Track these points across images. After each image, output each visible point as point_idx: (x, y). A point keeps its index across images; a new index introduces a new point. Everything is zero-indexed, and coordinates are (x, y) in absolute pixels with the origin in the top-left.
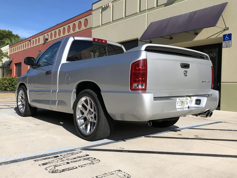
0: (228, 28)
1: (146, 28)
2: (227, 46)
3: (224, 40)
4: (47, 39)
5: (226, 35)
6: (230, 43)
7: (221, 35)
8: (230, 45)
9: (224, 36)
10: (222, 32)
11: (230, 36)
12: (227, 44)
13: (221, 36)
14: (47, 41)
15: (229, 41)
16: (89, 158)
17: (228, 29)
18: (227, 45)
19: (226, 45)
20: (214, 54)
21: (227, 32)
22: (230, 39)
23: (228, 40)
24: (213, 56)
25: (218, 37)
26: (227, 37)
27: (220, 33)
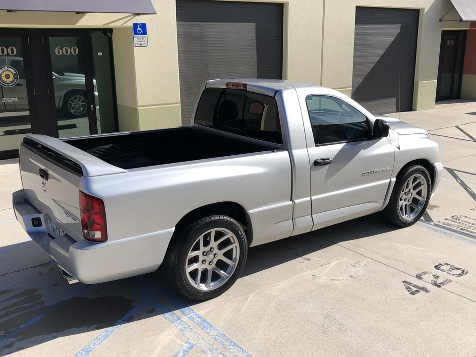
2: (141, 45)
3: (136, 33)
5: (138, 24)
6: (145, 39)
7: (130, 24)
8: (145, 44)
9: (135, 25)
10: (131, 17)
11: (144, 26)
12: (140, 41)
15: (144, 37)
18: (141, 43)
19: (139, 43)
20: (75, 49)
21: (140, 20)
22: (145, 33)
23: (142, 34)
24: (73, 53)
25: (124, 25)
26: (139, 29)
27: (127, 19)
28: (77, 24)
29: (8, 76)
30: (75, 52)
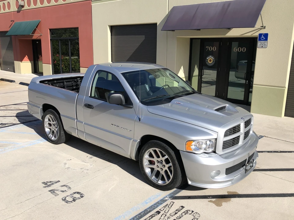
0: (265, 26)
1: (167, 13)
2: (262, 47)
3: (260, 40)
4: (23, 6)
5: (262, 34)
6: (266, 43)
8: (265, 46)
9: (260, 35)
10: (258, 30)
11: (266, 36)
12: (262, 45)
13: (256, 35)
14: (23, 9)
15: (265, 42)
16: (187, 211)
17: (264, 28)
18: (262, 46)
19: (261, 45)
20: (244, 49)
21: (263, 31)
22: (266, 39)
23: (264, 40)
24: (243, 51)
25: (253, 35)
26: (263, 37)
27: (255, 31)
28: (226, 35)
29: (210, 60)
30: (244, 51)
